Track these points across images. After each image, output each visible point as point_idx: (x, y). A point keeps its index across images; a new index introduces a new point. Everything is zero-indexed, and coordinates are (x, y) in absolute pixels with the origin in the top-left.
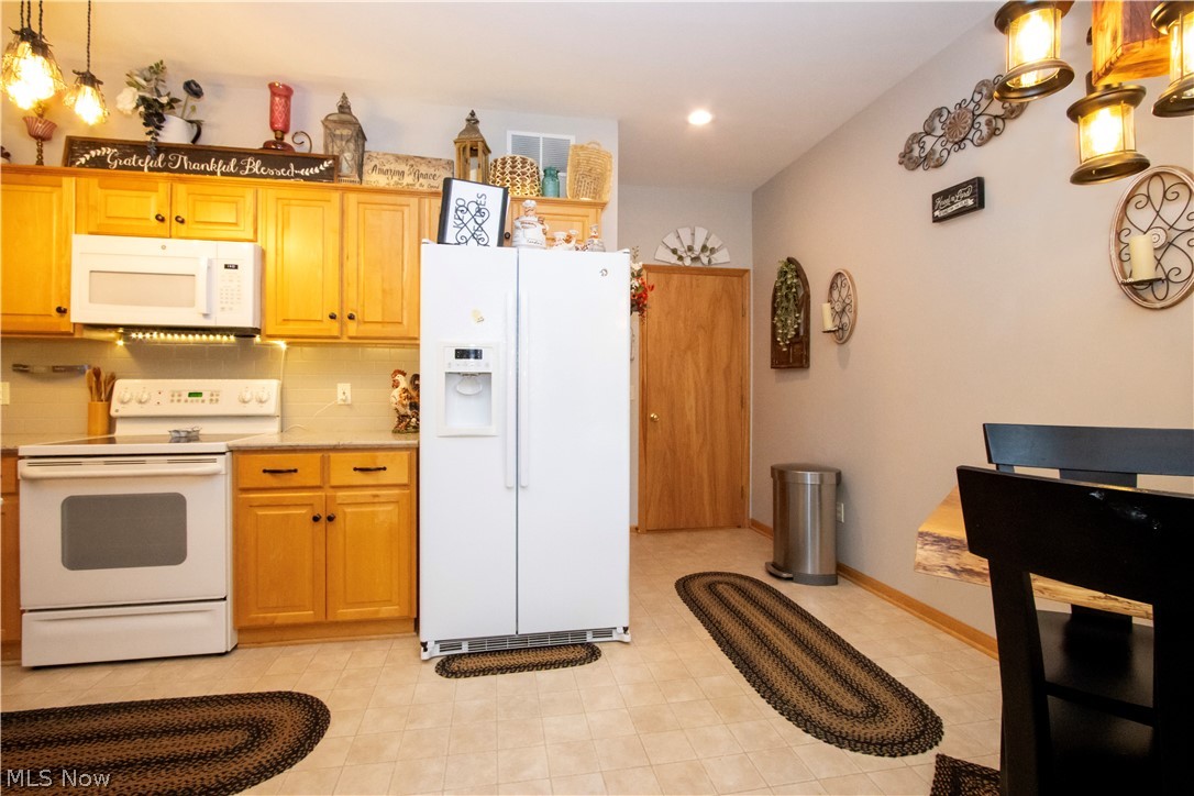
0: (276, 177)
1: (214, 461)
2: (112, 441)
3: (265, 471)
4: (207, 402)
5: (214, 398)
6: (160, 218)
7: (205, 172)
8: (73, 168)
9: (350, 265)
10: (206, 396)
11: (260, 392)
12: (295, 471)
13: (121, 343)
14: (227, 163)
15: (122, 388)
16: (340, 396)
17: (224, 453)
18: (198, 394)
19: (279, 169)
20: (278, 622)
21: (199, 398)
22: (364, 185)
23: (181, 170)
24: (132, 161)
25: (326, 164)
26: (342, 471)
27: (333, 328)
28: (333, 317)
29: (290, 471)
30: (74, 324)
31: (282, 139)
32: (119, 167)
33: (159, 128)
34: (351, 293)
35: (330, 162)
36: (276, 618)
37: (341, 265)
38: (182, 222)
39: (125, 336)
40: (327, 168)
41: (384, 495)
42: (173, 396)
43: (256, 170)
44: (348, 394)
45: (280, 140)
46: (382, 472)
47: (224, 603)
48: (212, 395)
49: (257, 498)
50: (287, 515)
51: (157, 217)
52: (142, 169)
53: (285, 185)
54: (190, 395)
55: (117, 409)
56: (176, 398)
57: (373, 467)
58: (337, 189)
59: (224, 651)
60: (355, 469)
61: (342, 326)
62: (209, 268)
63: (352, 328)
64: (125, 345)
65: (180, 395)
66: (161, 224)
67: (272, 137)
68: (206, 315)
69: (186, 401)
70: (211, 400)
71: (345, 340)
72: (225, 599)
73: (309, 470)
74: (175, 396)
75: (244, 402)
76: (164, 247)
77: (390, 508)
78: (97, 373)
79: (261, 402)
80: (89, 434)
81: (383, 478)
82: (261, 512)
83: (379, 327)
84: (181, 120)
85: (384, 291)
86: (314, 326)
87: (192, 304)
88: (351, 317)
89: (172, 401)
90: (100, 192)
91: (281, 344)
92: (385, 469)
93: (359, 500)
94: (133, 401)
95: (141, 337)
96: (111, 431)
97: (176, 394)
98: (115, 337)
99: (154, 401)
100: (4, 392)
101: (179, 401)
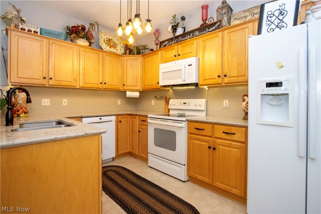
0: (202, 34)
1: (182, 123)
2: (169, 115)
3: (195, 128)
4: (187, 105)
5: (189, 104)
6: (175, 56)
7: (185, 40)
8: (161, 49)
9: (225, 57)
10: (187, 104)
11: (200, 103)
12: (204, 130)
13: (171, 90)
14: (190, 36)
15: (171, 101)
16: (225, 104)
17: (185, 121)
18: (186, 103)
19: (203, 32)
20: (198, 178)
21: (186, 104)
22: (231, 26)
23: (180, 41)
24: (170, 43)
25: (217, 24)
26: (219, 132)
27: (219, 80)
28: (219, 76)
29: (202, 129)
30: (161, 86)
31: (205, 22)
32: (168, 45)
33: (175, 32)
34: (226, 67)
35: (219, 23)
36: (197, 177)
37: (222, 58)
38: (180, 55)
39: (172, 88)
40: (218, 25)
41: (234, 144)
43: (197, 35)
44: (227, 104)
45: (205, 23)
46: (234, 135)
47: (184, 166)
48: (188, 104)
49: (193, 136)
50: (202, 144)
51: (174, 56)
52: (172, 44)
53: (204, 36)
54: (184, 103)
55: (170, 107)
56: (181, 104)
57: (231, 133)
58: (220, 31)
59: (184, 181)
60: (223, 132)
61: (223, 79)
62: (184, 67)
63: (226, 80)
66: (176, 57)
67: (202, 23)
68: (184, 80)
69: (183, 105)
70: (188, 105)
71: (223, 84)
72: (185, 165)
73: (208, 130)
75: (196, 106)
76: (175, 63)
77: (236, 150)
78: (166, 98)
79: (200, 106)
80: (165, 113)
81: (234, 137)
82: (194, 141)
83: (236, 78)
84: (181, 28)
85: (238, 64)
86: (213, 80)
87: (181, 78)
88: (225, 76)
90: (165, 53)
91: (206, 87)
92: (235, 134)
93: (224, 144)
94: (173, 105)
95: (175, 88)
96: (169, 112)
97: (181, 103)
98: (170, 88)
99: (176, 105)
100: (153, 102)
101: (181, 105)
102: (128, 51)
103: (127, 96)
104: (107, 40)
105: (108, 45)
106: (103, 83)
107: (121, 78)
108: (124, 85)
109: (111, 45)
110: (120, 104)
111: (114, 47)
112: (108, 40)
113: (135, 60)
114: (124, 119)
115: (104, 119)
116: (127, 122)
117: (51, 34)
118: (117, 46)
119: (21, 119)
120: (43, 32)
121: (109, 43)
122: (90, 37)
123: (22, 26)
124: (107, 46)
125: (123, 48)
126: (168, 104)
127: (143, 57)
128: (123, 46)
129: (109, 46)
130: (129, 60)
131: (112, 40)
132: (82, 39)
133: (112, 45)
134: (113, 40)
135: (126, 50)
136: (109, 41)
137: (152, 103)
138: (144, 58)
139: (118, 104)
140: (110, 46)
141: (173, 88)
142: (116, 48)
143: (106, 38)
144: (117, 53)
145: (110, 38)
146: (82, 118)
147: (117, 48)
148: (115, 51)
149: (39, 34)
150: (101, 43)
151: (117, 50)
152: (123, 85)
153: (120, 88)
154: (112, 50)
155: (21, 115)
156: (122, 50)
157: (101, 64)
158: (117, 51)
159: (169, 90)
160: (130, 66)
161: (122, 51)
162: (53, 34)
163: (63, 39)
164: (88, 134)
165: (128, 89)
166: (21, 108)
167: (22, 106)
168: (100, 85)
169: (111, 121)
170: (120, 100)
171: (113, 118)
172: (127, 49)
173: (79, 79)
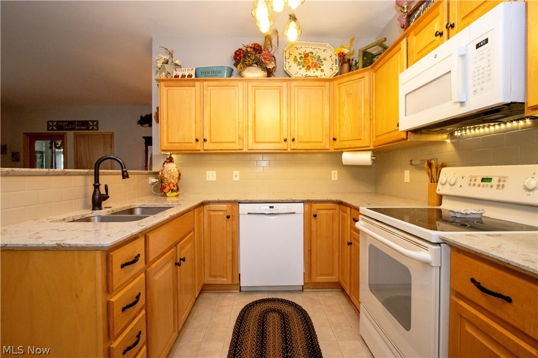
1: (426, 249)
4: (495, 187)
5: (501, 184)
6: (439, 34)
10: (494, 182)
12: (510, 299)
13: (448, 141)
15: (446, 174)
17: (437, 244)
18: (489, 180)
21: (489, 184)
24: (431, 3)
30: (405, 132)
38: (452, 26)
39: (451, 135)
42: (471, 180)
48: (499, 181)
49: (466, 309)
51: (436, 35)
54: (483, 180)
55: (439, 189)
56: (473, 182)
64: (451, 142)
65: (475, 180)
66: (442, 38)
68: (462, 104)
69: (479, 186)
70: (498, 186)
74: (472, 182)
75: (529, 190)
76: (436, 56)
78: (430, 165)
80: (429, 204)
82: (467, 329)
89: (470, 185)
90: (415, 39)
94: (448, 184)
95: (459, 134)
96: (440, 204)
97: (473, 179)
98: (445, 136)
99: (458, 185)
100: (407, 175)
101: (474, 185)
102: (346, 66)
103: (344, 163)
104: (301, 58)
105: (303, 67)
106: (289, 140)
107: (328, 125)
108: (334, 139)
109: (310, 64)
110: (337, 179)
111: (315, 66)
112: (303, 56)
113: (358, 80)
114: (324, 212)
115: (279, 208)
116: (333, 220)
117: (209, 73)
118: (324, 62)
119: (168, 199)
120: (199, 74)
121: (305, 61)
122: (263, 60)
123: (176, 72)
124: (300, 69)
125: (336, 64)
126: (437, 182)
127: (373, 70)
128: (336, 60)
129: (305, 68)
130: (345, 84)
131: (312, 53)
132: (250, 68)
133: (313, 63)
134: (314, 54)
135: (341, 66)
136: (305, 57)
137: (406, 178)
138: (375, 72)
139: (333, 179)
140: (309, 66)
141: (456, 133)
142: (320, 67)
143: (300, 54)
144: (323, 77)
145: (308, 51)
146: (239, 203)
147: (322, 67)
148: (318, 73)
149: (193, 77)
150: (287, 66)
151: (322, 71)
152: (332, 139)
153: (328, 147)
154: (312, 73)
155: (168, 194)
156: (334, 68)
157: (284, 105)
158: (323, 74)
159: (442, 142)
160: (346, 98)
161: (334, 70)
162: (210, 73)
163: (225, 76)
164: (63, 247)
165: (344, 147)
166: (169, 184)
167: (169, 182)
168: (285, 144)
169: (294, 213)
170: (336, 172)
171: (299, 208)
172: (345, 62)
173: (247, 136)
